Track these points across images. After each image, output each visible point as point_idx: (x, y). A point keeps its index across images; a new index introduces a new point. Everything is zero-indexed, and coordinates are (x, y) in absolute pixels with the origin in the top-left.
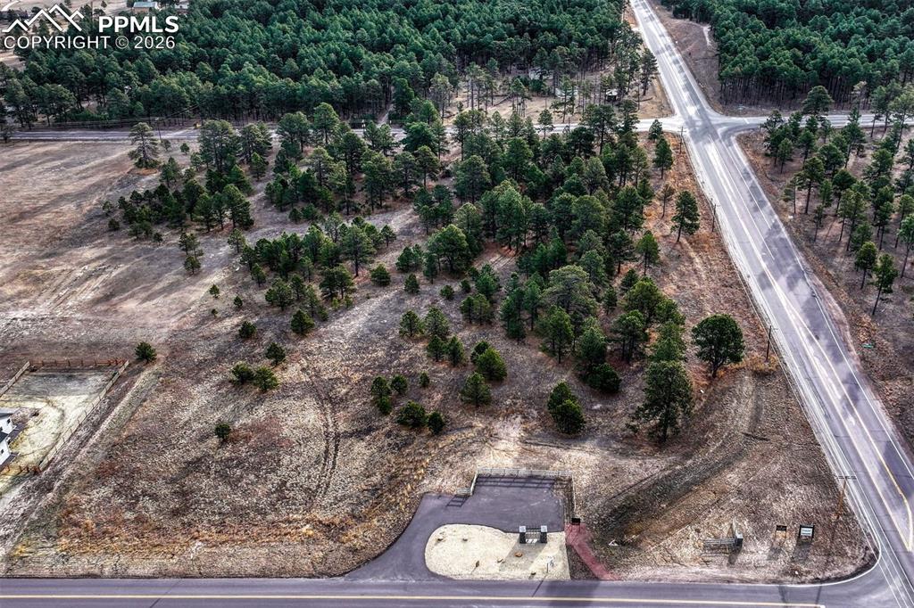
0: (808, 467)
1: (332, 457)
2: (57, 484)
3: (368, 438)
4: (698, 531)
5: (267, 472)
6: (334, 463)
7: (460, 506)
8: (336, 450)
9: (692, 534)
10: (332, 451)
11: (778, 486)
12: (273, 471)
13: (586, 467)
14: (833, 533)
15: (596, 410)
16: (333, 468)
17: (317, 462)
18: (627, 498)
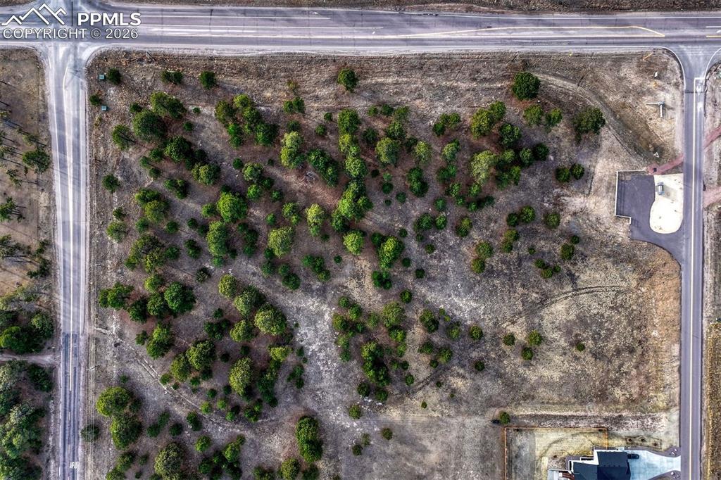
0: (609, 63)
1: (591, 289)
2: (617, 415)
3: (577, 274)
4: (651, 119)
5: (604, 318)
6: (597, 287)
7: (638, 222)
8: (586, 288)
9: (653, 122)
10: (587, 290)
11: (621, 79)
12: (602, 315)
13: (609, 165)
14: (653, 63)
15: (555, 158)
16: (600, 287)
17: (596, 295)
18: (630, 147)
